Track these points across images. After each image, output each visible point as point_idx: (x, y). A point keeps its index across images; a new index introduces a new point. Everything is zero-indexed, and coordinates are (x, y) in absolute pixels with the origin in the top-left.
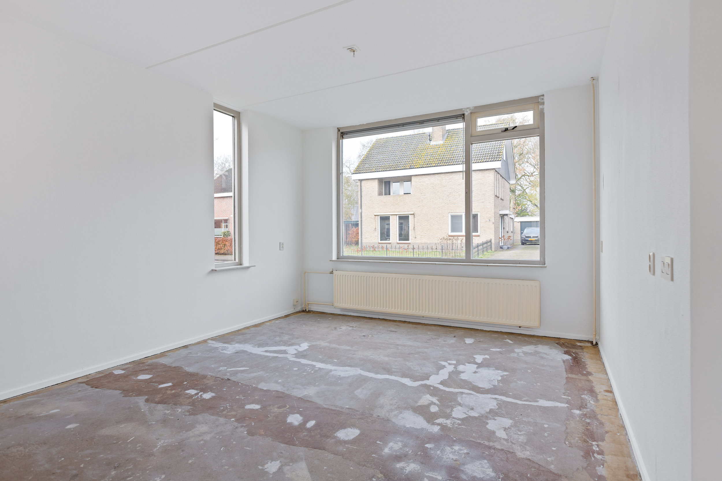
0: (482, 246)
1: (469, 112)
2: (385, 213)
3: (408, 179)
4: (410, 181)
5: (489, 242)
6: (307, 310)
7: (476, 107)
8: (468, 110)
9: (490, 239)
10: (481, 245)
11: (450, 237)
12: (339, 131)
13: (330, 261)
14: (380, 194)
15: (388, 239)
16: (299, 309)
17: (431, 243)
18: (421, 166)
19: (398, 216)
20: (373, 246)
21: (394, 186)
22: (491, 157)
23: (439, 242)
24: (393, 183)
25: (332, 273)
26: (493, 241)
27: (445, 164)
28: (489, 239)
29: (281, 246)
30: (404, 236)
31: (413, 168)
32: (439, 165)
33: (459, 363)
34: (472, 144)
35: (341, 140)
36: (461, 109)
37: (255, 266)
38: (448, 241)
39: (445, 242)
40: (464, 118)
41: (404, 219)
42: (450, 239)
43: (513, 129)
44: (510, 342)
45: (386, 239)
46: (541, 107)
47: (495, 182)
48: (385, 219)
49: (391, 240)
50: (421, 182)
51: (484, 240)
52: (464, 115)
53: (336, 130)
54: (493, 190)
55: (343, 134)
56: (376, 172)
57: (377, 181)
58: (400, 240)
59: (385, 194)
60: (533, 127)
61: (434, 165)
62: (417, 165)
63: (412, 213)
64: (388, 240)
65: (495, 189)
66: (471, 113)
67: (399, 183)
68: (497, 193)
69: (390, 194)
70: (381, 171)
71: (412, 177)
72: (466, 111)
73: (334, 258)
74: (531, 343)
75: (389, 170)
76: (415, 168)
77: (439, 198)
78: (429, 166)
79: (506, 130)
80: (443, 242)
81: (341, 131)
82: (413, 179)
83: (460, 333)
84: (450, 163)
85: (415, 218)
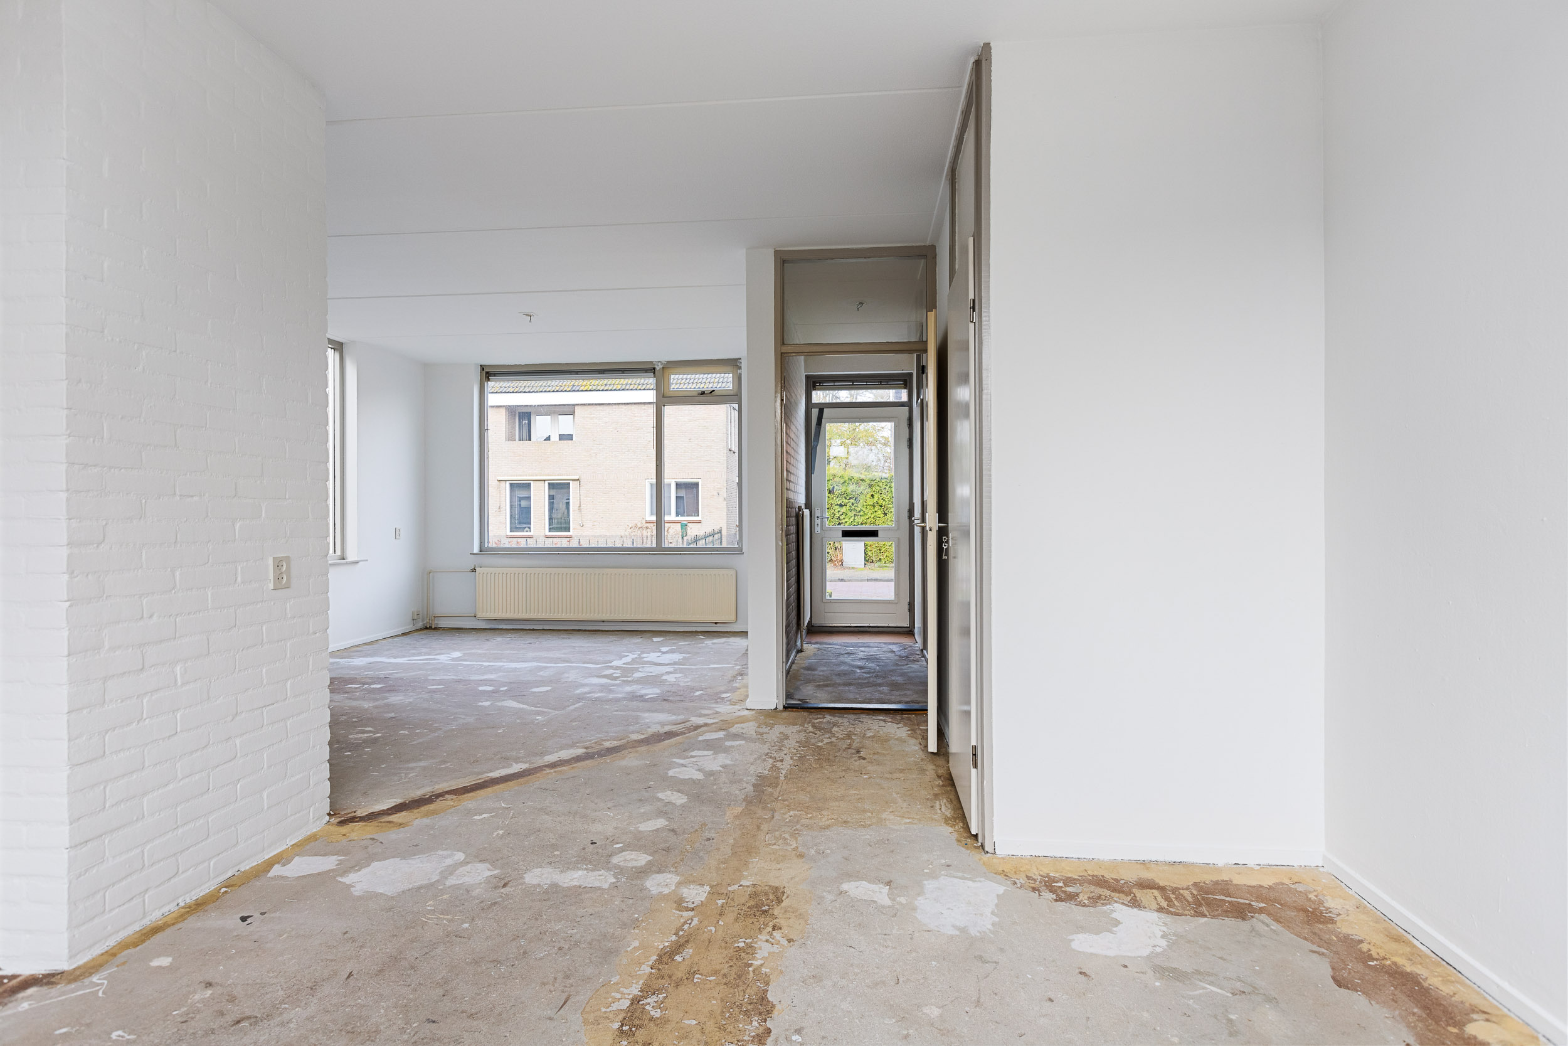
0: (703, 541)
1: (661, 366)
2: (520, 477)
3: (569, 410)
4: (573, 413)
5: (718, 533)
6: (433, 627)
7: (668, 362)
8: (659, 364)
9: (719, 528)
10: (702, 539)
11: (648, 525)
12: (483, 370)
13: (471, 554)
14: (510, 438)
15: (527, 529)
16: (420, 625)
17: (612, 536)
18: (594, 388)
19: (547, 482)
20: (497, 542)
21: (541, 425)
22: (721, 380)
23: (627, 533)
24: (537, 417)
25: (474, 570)
26: (724, 532)
27: (639, 387)
28: (717, 528)
29: (397, 531)
30: (560, 522)
31: (578, 391)
32: (627, 387)
33: (643, 653)
34: (664, 406)
35: (486, 383)
36: (651, 362)
37: (367, 560)
38: (644, 531)
39: (639, 533)
40: (654, 373)
41: (559, 488)
42: (647, 528)
43: (711, 393)
44: (702, 637)
45: (522, 530)
46: (739, 371)
47: (727, 425)
48: (520, 488)
49: (532, 529)
50: (594, 417)
51: (709, 530)
52: (654, 369)
53: (479, 368)
54: (725, 439)
55: (488, 373)
56: (501, 392)
57: (503, 411)
58: (550, 530)
59: (521, 439)
60: (732, 393)
61: (619, 387)
62: (585, 386)
63: (577, 478)
64: (527, 531)
65: (727, 438)
66: (663, 368)
67: (550, 416)
68: (731, 444)
69: (530, 440)
70: (513, 392)
71: (576, 407)
72: (658, 365)
73: (476, 550)
74: (724, 637)
75: (529, 392)
76: (582, 391)
77: (629, 450)
78: (610, 388)
79: (703, 393)
80: (634, 534)
81: (487, 370)
82: (578, 410)
83: (649, 635)
84: (648, 387)
85: (581, 488)
